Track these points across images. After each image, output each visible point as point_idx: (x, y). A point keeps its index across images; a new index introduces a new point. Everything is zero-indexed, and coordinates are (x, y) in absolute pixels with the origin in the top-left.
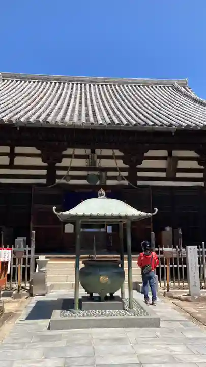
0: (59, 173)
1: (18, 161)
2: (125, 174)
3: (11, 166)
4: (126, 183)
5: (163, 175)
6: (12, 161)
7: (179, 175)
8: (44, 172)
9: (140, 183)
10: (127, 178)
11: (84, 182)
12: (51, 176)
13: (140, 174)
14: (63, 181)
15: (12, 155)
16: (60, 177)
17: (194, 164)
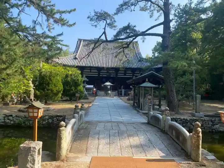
0: (101, 74)
1: (92, 71)
2: (115, 74)
3: (91, 72)
4: (115, 76)
5: (123, 74)
6: (91, 71)
7: (127, 75)
8: (97, 73)
9: (118, 76)
10: (115, 75)
11: (106, 76)
12: (99, 74)
13: (118, 74)
14: (102, 76)
15: (90, 70)
16: (101, 75)
17: (130, 72)
